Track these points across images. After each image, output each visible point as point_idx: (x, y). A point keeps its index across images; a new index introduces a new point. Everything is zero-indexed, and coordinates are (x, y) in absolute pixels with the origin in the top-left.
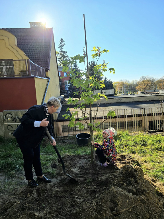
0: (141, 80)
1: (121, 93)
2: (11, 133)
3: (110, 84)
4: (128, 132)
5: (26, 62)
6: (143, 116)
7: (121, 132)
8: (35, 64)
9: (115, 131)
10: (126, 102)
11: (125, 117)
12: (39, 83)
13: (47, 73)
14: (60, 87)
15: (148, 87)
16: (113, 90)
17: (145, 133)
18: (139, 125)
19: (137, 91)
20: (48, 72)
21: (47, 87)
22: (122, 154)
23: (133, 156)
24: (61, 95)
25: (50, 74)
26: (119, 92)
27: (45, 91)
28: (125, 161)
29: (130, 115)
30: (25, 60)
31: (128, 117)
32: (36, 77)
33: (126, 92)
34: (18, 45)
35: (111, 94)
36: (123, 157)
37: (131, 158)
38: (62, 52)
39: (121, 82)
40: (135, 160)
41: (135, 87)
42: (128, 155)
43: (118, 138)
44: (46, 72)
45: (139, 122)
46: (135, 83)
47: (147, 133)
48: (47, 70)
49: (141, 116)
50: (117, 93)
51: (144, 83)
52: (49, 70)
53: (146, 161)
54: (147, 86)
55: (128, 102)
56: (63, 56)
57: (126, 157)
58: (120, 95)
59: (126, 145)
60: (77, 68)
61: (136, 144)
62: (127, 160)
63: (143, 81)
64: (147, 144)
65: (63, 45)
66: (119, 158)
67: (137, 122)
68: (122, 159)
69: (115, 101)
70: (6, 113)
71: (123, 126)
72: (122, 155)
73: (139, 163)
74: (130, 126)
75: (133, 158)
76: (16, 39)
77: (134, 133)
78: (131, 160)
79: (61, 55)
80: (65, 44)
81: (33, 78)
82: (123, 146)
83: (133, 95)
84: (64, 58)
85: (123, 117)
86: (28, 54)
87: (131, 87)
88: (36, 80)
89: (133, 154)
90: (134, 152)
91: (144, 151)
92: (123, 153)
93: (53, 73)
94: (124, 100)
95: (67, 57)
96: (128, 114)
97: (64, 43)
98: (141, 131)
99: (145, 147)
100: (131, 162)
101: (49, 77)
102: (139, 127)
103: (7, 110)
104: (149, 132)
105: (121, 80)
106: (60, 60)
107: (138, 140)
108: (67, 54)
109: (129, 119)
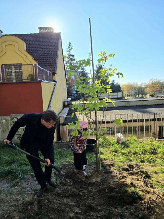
0: (151, 83)
1: (129, 95)
2: (17, 137)
3: (117, 87)
4: (136, 139)
5: (33, 67)
6: (153, 120)
7: (129, 138)
8: (42, 69)
9: (122, 137)
10: (134, 106)
11: (134, 122)
12: (46, 87)
13: (54, 77)
14: (67, 90)
15: (158, 90)
16: (121, 93)
17: (155, 139)
18: (148, 130)
19: (146, 94)
20: (55, 75)
21: (54, 91)
22: (129, 163)
23: (142, 165)
24: (68, 98)
25: (56, 78)
26: (127, 95)
27: (52, 95)
28: (133, 172)
29: (138, 120)
30: (33, 65)
31: (136, 121)
32: (43, 81)
33: (134, 95)
34: (27, 50)
35: (119, 97)
36: (131, 167)
37: (140, 169)
38: (69, 55)
39: (130, 85)
40: (145, 170)
41: (144, 90)
42: (137, 164)
43: (126, 144)
44: (53, 75)
45: (148, 127)
46: (143, 86)
47: (157, 139)
48: (54, 74)
49: (151, 120)
50: (125, 96)
51: (153, 85)
52: (56, 73)
53: (156, 172)
54: (157, 88)
55: (136, 106)
56: (71, 59)
57: (134, 167)
58: (128, 98)
59: (134, 152)
60: (84, 71)
61: (145, 152)
62: (135, 171)
63: (152, 84)
64: (157, 153)
65: (71, 49)
66: (127, 168)
67: (146, 127)
68: (130, 169)
69: (123, 104)
70: (12, 117)
71: (131, 131)
72: (130, 165)
73: (149, 174)
74: (138, 131)
75: (142, 168)
76: (25, 44)
77: (142, 139)
78: (139, 170)
79: (69, 58)
80: (73, 48)
81: (40, 82)
82: (131, 153)
83: (142, 98)
84: (71, 61)
85: (131, 122)
86: (36, 59)
87: (140, 90)
88: (43, 85)
89: (142, 163)
90: (143, 161)
91: (154, 161)
92: (131, 162)
93: (60, 76)
94: (132, 104)
95: (74, 60)
96: (136, 119)
97: (72, 46)
98: (151, 138)
99: (155, 156)
100: (139, 173)
101: (56, 81)
102: (148, 133)
103: (13, 114)
104: (159, 138)
105: (129, 83)
106: (67, 63)
107: (147, 147)
108: (74, 57)
109: (137, 124)
